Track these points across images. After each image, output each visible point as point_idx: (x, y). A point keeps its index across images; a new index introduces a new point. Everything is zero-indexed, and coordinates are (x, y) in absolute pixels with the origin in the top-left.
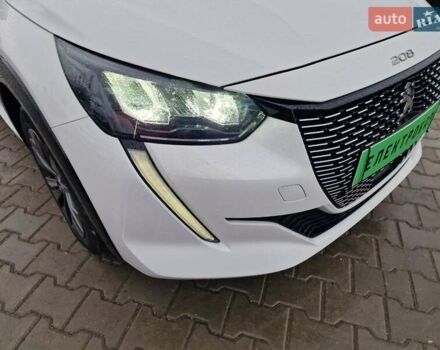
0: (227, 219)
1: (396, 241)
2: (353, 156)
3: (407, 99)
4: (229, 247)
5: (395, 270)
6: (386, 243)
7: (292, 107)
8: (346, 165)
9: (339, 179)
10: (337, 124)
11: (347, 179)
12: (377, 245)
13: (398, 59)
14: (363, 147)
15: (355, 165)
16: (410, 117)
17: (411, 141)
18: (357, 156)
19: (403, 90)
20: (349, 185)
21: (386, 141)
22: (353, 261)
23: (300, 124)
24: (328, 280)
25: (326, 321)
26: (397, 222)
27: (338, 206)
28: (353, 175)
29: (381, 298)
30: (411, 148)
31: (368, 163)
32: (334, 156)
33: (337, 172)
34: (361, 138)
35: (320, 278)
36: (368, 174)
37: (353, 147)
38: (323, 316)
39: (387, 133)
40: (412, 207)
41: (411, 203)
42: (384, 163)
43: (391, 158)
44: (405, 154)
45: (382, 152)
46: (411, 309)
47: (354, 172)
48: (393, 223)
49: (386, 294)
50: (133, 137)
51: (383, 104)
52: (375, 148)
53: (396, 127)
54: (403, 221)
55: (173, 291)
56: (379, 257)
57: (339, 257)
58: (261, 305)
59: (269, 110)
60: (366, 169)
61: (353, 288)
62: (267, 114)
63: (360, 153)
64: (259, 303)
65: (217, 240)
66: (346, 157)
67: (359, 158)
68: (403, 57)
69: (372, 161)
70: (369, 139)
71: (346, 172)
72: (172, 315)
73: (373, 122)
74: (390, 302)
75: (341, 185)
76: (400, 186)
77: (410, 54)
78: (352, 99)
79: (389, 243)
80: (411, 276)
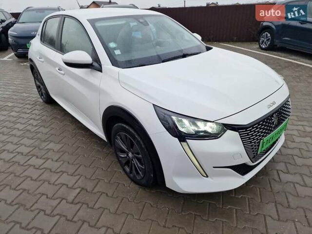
0: (214, 167)
1: (277, 179)
2: (258, 143)
3: (275, 120)
4: (212, 179)
5: (279, 192)
6: (273, 181)
7: (236, 127)
8: (255, 146)
9: (253, 151)
10: (251, 132)
11: (256, 151)
12: (269, 181)
13: (269, 106)
14: (261, 139)
15: (259, 146)
16: (277, 126)
17: (279, 135)
18: (259, 143)
19: (273, 117)
20: (257, 153)
21: (269, 136)
22: (259, 189)
23: (239, 132)
24: (250, 197)
25: (251, 213)
26: (277, 170)
27: (253, 162)
28: (258, 150)
29: (274, 204)
30: (279, 137)
31: (263, 145)
32: (251, 143)
33: (252, 149)
34: (260, 136)
35: (245, 196)
36: (263, 149)
37: (257, 139)
38: (250, 211)
39: (269, 134)
40: (283, 164)
41: (283, 162)
42: (269, 144)
43: (271, 143)
44: (277, 140)
45: (268, 140)
46: (287, 208)
47: (258, 148)
48: (276, 171)
49: (276, 202)
50: (182, 137)
51: (266, 123)
52: (265, 139)
53: (272, 131)
54: (280, 170)
55: (182, 203)
56: (271, 186)
57: (253, 187)
58: (222, 207)
59: (228, 127)
60: (263, 147)
61: (261, 200)
62: (228, 129)
63: (260, 141)
64: (221, 207)
65: (207, 177)
66: (255, 143)
67: (260, 143)
68: (271, 105)
69: (265, 144)
70: (263, 136)
71: (256, 148)
72: (185, 212)
73: (263, 130)
74: (278, 205)
75: (254, 153)
76: (276, 153)
77: (274, 103)
78: (256, 123)
79: (275, 180)
80: (286, 194)
